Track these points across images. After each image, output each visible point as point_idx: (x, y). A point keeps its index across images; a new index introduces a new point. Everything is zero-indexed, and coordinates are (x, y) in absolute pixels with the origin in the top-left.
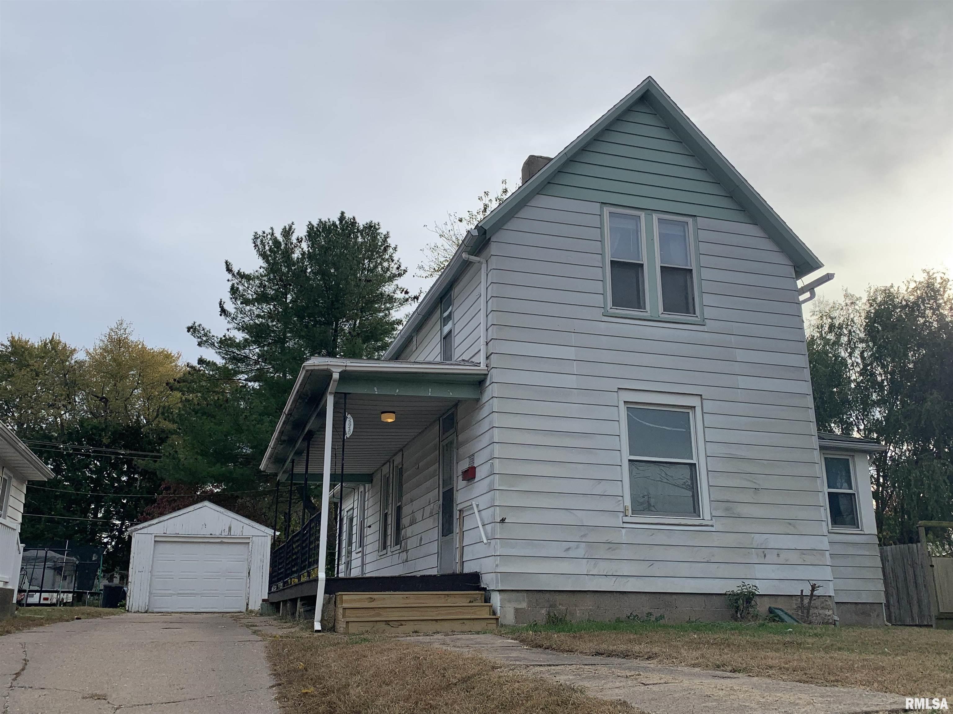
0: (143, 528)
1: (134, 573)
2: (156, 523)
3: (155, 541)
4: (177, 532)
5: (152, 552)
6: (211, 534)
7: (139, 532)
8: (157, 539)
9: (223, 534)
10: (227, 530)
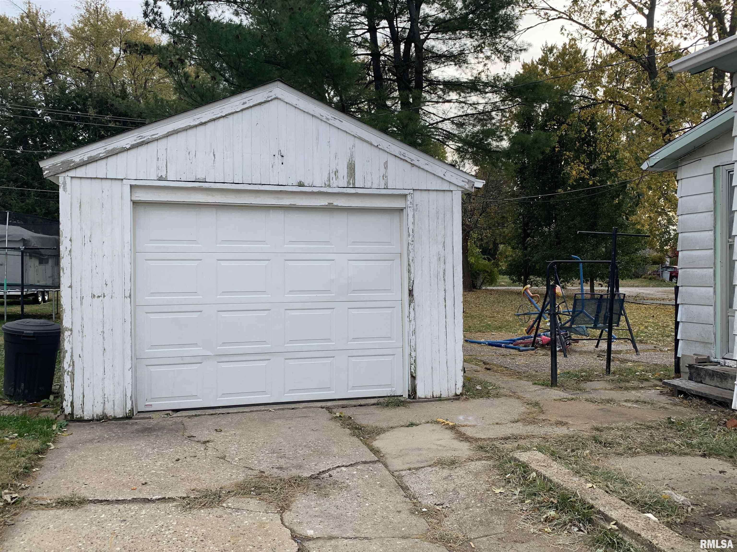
0: (92, 160)
1: (77, 302)
2: (133, 147)
3: (135, 204)
4: (201, 176)
5: (128, 237)
6: (301, 185)
7: (80, 172)
8: (142, 196)
9: (334, 183)
10: (343, 171)
